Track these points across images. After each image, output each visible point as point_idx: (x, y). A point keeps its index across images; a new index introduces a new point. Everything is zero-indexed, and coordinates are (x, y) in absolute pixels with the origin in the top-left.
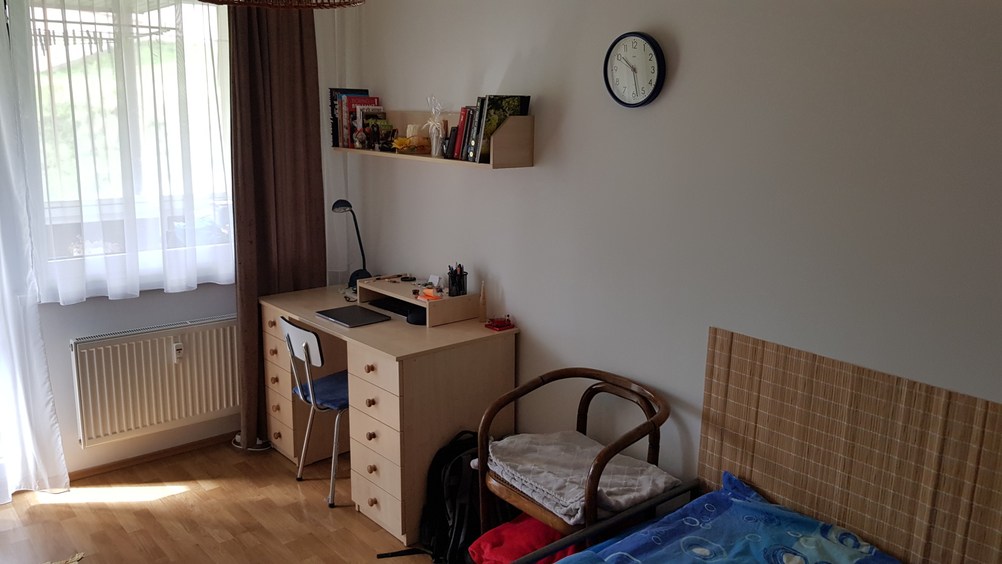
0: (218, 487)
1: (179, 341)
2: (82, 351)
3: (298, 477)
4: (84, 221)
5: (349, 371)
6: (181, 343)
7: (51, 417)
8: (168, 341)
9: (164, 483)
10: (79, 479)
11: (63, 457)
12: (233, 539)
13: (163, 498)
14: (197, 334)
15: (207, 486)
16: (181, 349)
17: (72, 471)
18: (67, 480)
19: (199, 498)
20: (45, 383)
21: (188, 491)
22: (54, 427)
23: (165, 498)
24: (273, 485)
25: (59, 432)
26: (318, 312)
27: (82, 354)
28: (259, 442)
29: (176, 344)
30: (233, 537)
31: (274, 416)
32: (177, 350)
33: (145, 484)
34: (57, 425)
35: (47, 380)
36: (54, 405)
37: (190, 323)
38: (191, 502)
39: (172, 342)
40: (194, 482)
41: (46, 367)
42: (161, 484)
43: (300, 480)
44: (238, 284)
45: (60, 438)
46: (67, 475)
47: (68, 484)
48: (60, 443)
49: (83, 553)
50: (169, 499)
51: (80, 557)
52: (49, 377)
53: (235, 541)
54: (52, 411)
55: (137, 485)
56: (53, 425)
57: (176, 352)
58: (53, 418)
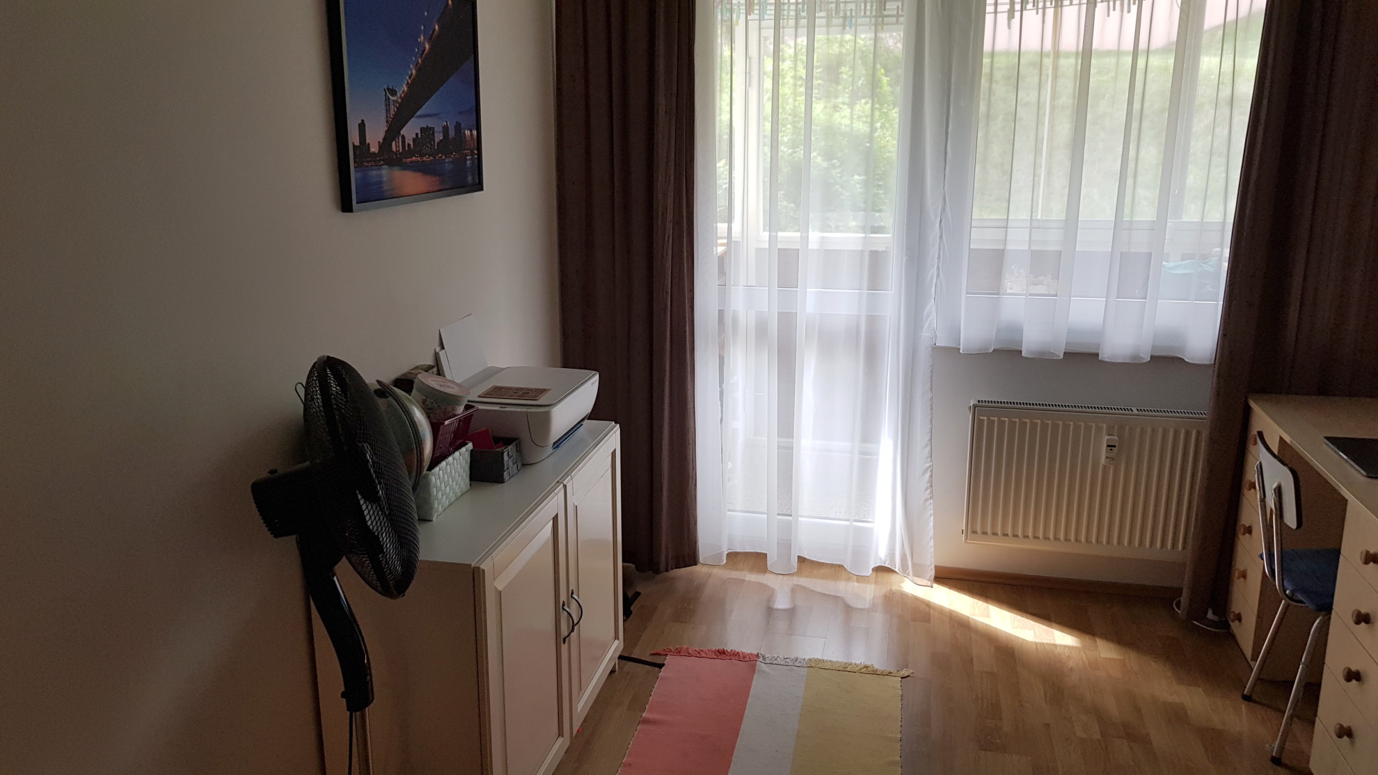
0: (1120, 658)
1: (1115, 434)
2: (981, 418)
3: (1245, 692)
4: (1009, 247)
5: (1342, 552)
6: (1116, 438)
7: (927, 489)
8: (1099, 429)
9: (1054, 624)
10: (945, 577)
11: (932, 543)
12: (1099, 740)
13: (1040, 643)
14: (1143, 431)
15: (1106, 651)
16: (1114, 446)
17: (940, 564)
18: (932, 573)
19: (1087, 662)
20: (926, 446)
21: (1076, 648)
22: (928, 503)
23: (1043, 643)
24: (1200, 689)
25: (932, 512)
26: (1327, 438)
27: (981, 422)
28: (1210, 615)
29: (1108, 437)
30: (1099, 737)
31: (1238, 586)
32: (1108, 446)
33: (1028, 615)
34: (931, 501)
35: (929, 443)
36: (931, 476)
37: (1136, 412)
38: (1071, 664)
39: (1104, 432)
40: (1091, 637)
41: (929, 426)
42: (1049, 623)
43: (1247, 698)
44: (1216, 366)
45: (932, 518)
46: (933, 567)
47: (933, 578)
48: (932, 524)
49: (912, 671)
50: (1047, 647)
51: (906, 674)
52: (931, 440)
53: (1100, 744)
54: (928, 483)
55: (1018, 612)
56: (926, 500)
57: (1107, 450)
58: (928, 492)
